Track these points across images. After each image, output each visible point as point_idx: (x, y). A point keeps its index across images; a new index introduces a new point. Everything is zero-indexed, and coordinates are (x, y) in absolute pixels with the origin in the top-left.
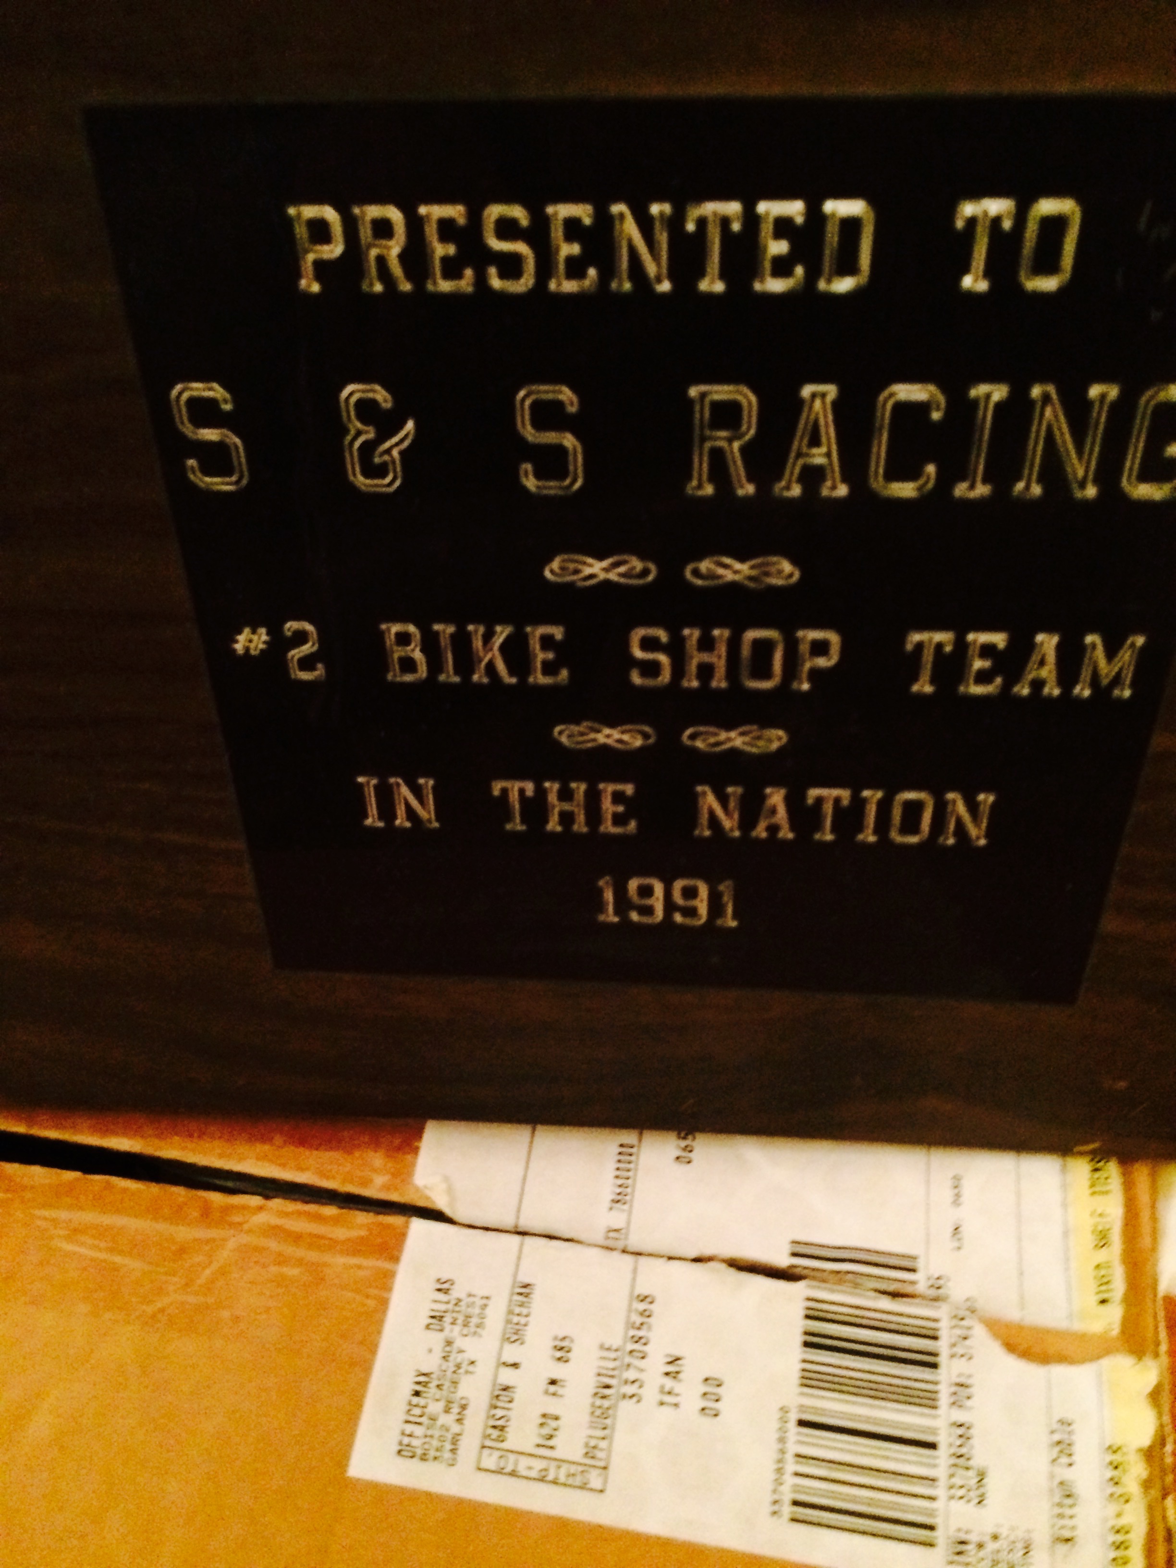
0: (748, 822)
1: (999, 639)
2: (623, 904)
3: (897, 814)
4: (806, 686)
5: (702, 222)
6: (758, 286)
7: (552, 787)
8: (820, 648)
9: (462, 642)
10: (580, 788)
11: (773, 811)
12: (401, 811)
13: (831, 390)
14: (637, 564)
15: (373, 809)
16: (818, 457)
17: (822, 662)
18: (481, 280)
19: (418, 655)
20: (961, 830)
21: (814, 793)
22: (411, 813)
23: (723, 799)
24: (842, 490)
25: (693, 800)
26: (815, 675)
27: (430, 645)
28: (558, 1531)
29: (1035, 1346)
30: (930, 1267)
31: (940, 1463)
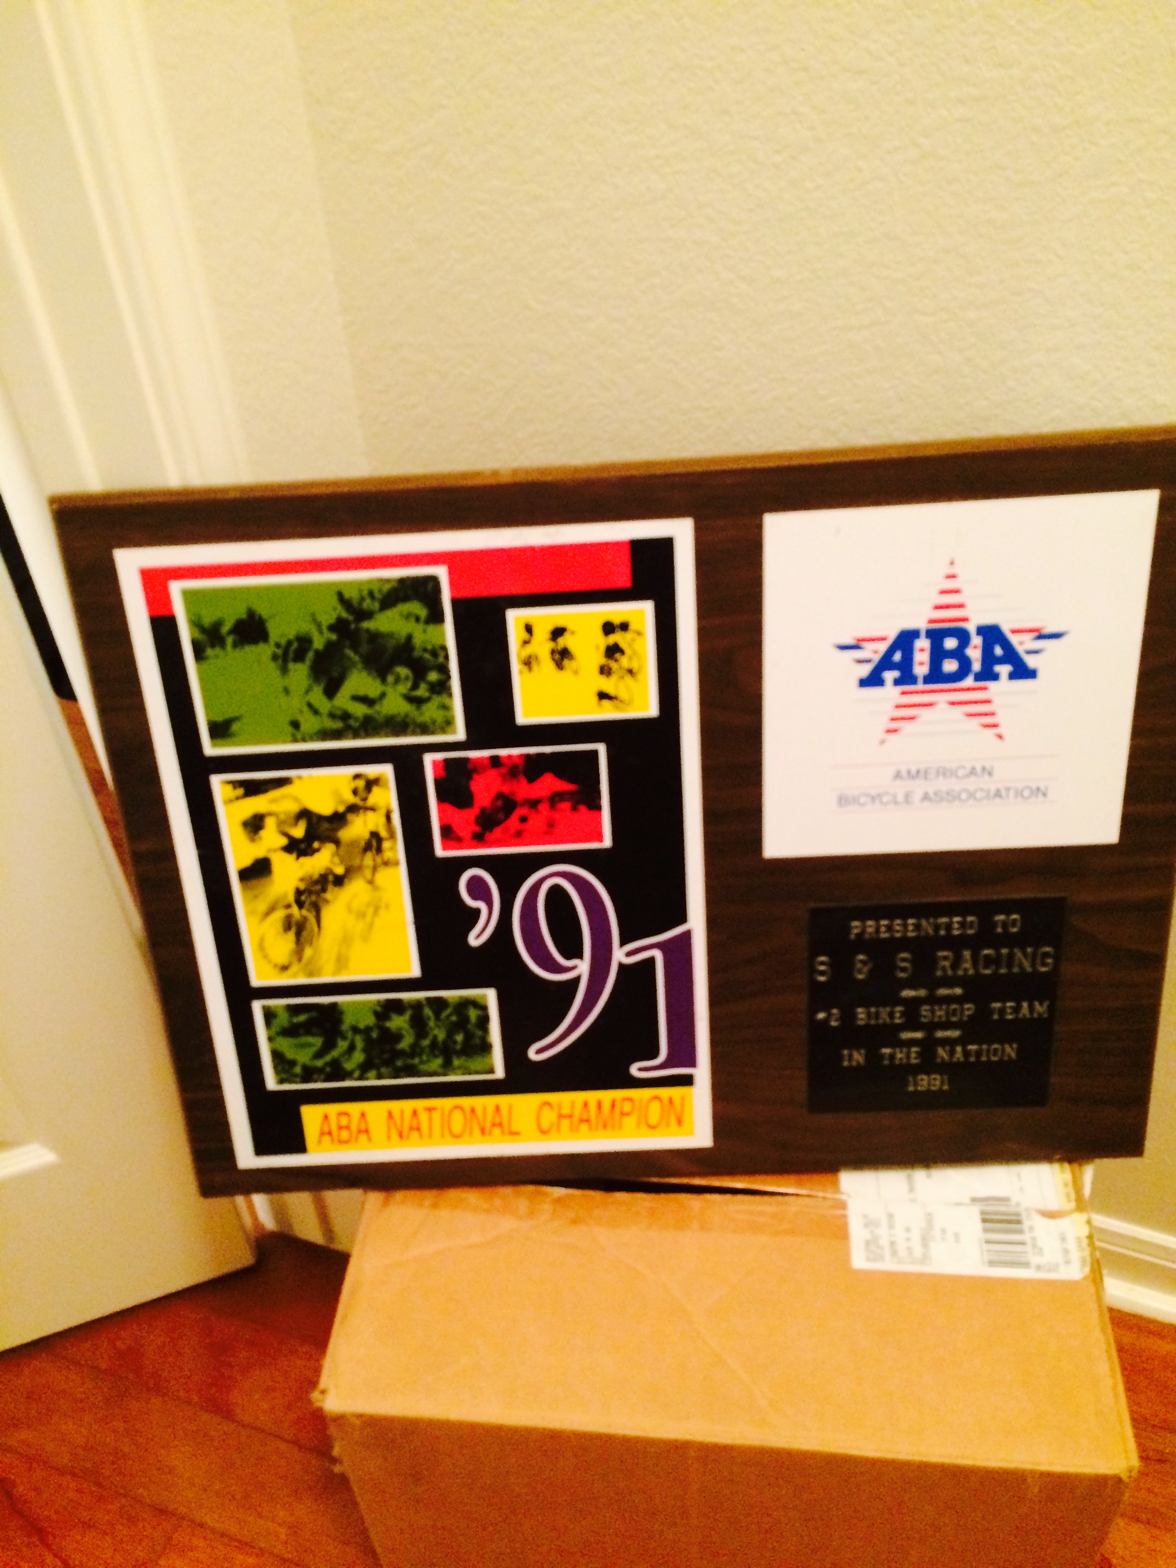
0: (951, 1057)
1: (1013, 1004)
2: (916, 1084)
3: (991, 1052)
4: (966, 1019)
5: (940, 922)
6: (953, 933)
8: (969, 1009)
9: (877, 1012)
10: (905, 1050)
11: (958, 1053)
12: (854, 1059)
13: (970, 952)
14: (924, 991)
15: (846, 1060)
16: (967, 965)
17: (970, 1013)
18: (891, 935)
19: (865, 1017)
20: (1009, 1055)
21: (969, 1047)
22: (857, 1061)
23: (944, 1050)
24: (973, 972)
25: (936, 1051)
26: (968, 1016)
27: (869, 1015)
28: (920, 1276)
29: (1051, 1215)
30: (1015, 1199)
31: (1028, 1248)
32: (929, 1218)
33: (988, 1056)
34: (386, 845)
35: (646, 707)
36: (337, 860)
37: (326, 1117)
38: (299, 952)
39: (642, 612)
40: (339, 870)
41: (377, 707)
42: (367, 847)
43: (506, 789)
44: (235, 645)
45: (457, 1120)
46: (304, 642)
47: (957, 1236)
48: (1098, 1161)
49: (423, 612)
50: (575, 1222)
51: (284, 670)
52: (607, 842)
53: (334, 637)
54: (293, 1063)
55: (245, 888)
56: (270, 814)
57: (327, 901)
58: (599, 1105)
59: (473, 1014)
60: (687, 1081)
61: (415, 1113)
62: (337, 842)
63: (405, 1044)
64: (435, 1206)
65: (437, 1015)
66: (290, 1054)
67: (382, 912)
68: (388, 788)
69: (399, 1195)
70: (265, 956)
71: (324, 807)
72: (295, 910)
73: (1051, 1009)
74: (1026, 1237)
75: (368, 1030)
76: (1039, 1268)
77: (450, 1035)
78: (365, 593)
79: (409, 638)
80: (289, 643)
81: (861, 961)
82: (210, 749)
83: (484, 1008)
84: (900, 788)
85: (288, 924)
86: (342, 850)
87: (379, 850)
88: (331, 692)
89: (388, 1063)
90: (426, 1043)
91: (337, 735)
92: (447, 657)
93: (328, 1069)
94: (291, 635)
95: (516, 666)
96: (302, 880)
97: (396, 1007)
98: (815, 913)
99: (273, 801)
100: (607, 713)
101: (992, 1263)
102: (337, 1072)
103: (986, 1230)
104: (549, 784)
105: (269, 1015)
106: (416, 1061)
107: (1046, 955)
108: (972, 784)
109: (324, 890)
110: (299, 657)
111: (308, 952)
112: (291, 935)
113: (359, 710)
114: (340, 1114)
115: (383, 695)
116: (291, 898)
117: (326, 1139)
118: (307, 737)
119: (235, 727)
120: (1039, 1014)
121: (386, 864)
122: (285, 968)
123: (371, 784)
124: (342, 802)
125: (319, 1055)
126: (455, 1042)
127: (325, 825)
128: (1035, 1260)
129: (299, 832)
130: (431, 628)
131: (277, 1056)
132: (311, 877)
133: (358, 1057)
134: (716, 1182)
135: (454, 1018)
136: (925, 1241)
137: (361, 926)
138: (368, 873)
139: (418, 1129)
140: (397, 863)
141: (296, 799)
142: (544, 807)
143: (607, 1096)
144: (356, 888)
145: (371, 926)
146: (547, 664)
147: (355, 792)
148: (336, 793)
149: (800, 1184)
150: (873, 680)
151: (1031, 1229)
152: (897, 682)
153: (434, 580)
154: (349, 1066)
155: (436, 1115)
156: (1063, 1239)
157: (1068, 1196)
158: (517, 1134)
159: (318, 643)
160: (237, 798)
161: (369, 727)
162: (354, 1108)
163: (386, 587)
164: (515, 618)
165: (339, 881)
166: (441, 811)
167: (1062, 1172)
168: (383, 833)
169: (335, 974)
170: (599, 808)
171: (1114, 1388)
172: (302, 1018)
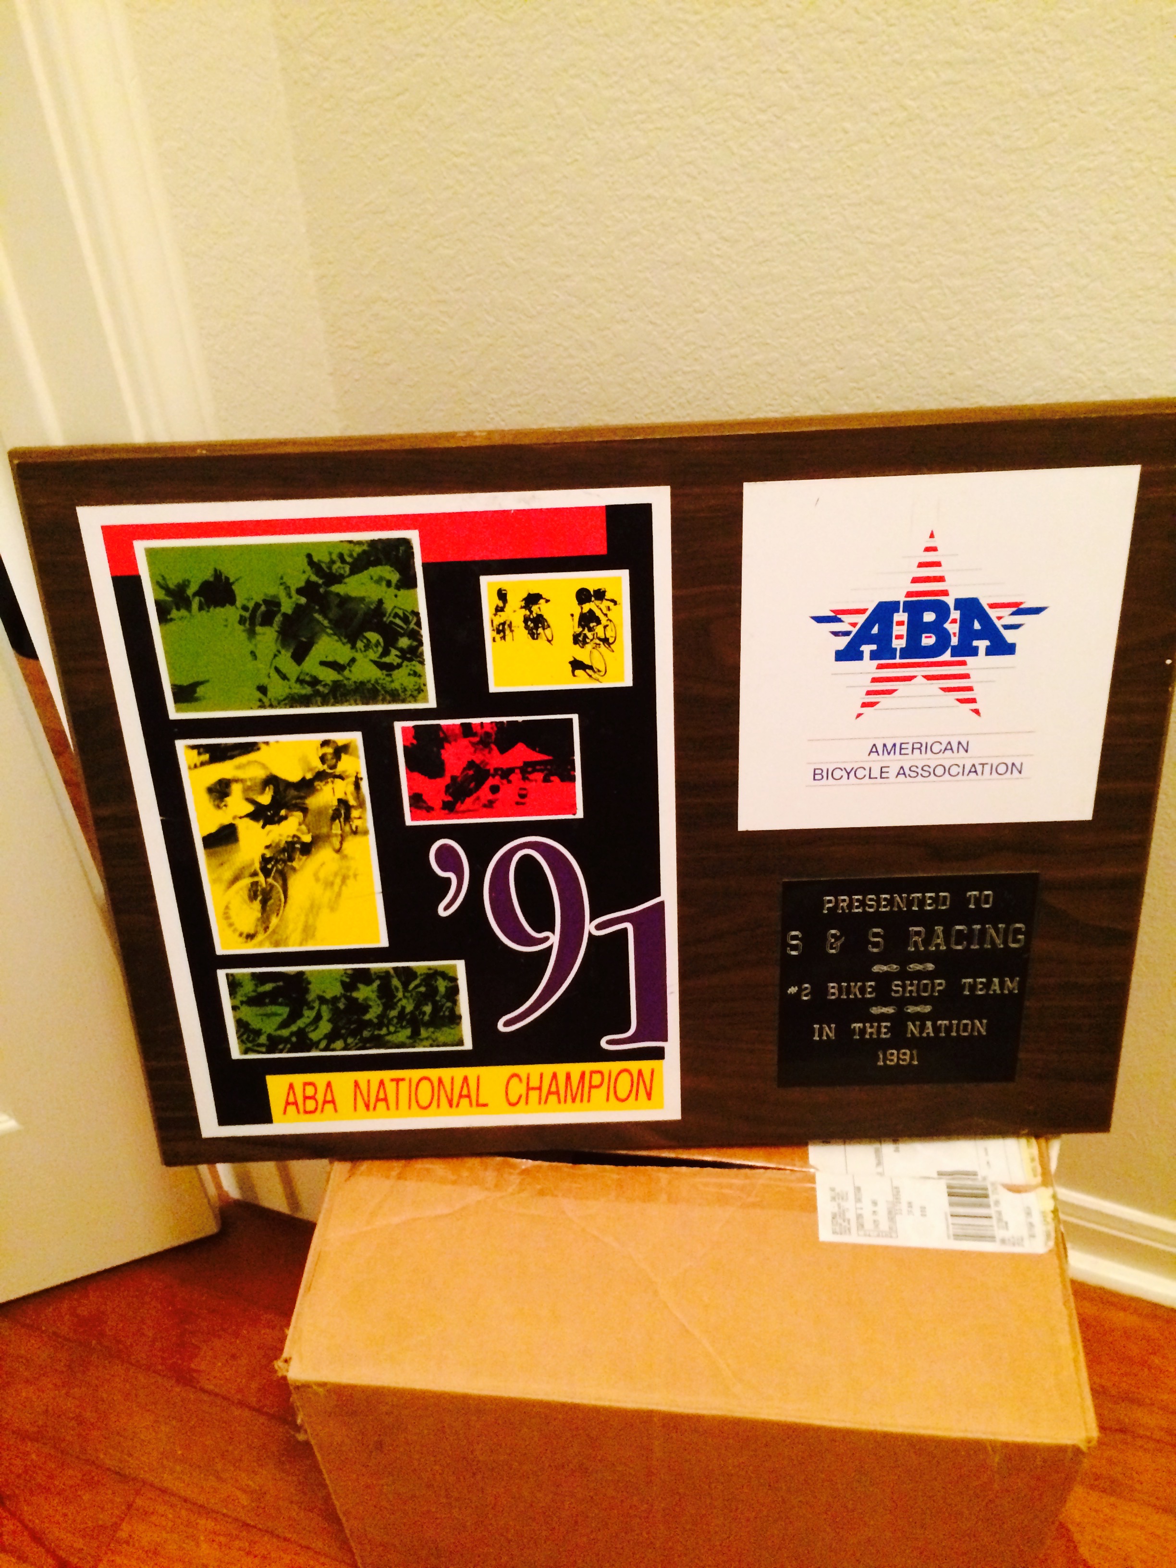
0: (921, 1032)
1: (984, 980)
2: (885, 1059)
3: (961, 1027)
4: (937, 994)
5: (913, 897)
6: (925, 908)
7: (868, 1025)
8: (940, 984)
9: (849, 987)
10: (876, 1024)
11: (928, 1028)
12: (825, 1034)
13: (941, 928)
14: (895, 966)
15: (817, 1034)
16: (939, 941)
17: (941, 988)
18: (864, 909)
19: (837, 992)
20: (979, 1031)
21: (939, 1022)
22: (827, 1035)
23: (915, 1026)
24: (945, 948)
25: (906, 1026)
26: (939, 991)
27: (840, 989)
28: (886, 1248)
29: (1015, 1189)
30: (982, 1173)
31: (994, 1221)
32: (896, 1192)
33: (958, 1031)
34: (355, 813)
35: (622, 678)
36: (304, 827)
37: (291, 1086)
38: (265, 920)
39: (619, 579)
40: (307, 839)
41: (346, 673)
42: (335, 816)
43: (478, 758)
44: (201, 608)
45: (425, 1090)
46: (272, 604)
47: (923, 1209)
48: (1064, 1136)
49: (395, 577)
50: (542, 1193)
51: (252, 633)
52: (580, 814)
53: (303, 600)
54: (258, 1033)
55: (209, 856)
56: (237, 781)
57: (294, 869)
58: (568, 1077)
59: (442, 985)
60: (658, 1054)
61: (382, 1083)
62: (305, 810)
63: (371, 1015)
64: (400, 1177)
65: (405, 985)
66: (256, 1024)
67: (350, 882)
68: (358, 757)
69: (365, 1166)
70: (231, 925)
71: (292, 774)
72: (261, 878)
73: (1021, 985)
74: (992, 1211)
75: (335, 999)
76: (1003, 1241)
77: (418, 1007)
78: (335, 557)
79: (380, 602)
80: (257, 606)
81: (833, 936)
82: (174, 713)
83: (454, 980)
84: (876, 763)
85: (254, 892)
86: (309, 817)
87: (348, 818)
88: (299, 657)
89: (354, 1034)
90: (393, 1013)
91: (305, 701)
92: (419, 624)
93: (294, 1039)
94: (259, 598)
95: (489, 633)
96: (267, 847)
97: (364, 977)
98: (787, 886)
99: (239, 767)
100: (582, 682)
101: (957, 1237)
102: (302, 1042)
103: (951, 1204)
104: (521, 754)
105: (234, 984)
106: (384, 1031)
107: (1018, 931)
108: (947, 759)
109: (291, 859)
110: (267, 621)
111: (274, 921)
112: (257, 905)
113: (328, 676)
114: (306, 1084)
115: (353, 660)
116: (257, 866)
117: (291, 1109)
118: (275, 703)
119: (200, 691)
120: (1011, 992)
121: (355, 832)
122: (250, 937)
123: (340, 751)
124: (310, 770)
125: (284, 1025)
126: (424, 1013)
127: (293, 793)
128: (1000, 1233)
129: (265, 799)
130: (402, 593)
131: (241, 1025)
132: (278, 844)
133: (325, 1027)
134: (685, 1155)
135: (422, 989)
136: (892, 1215)
137: (329, 894)
138: (336, 842)
139: (385, 1099)
140: (366, 833)
141: (264, 766)
142: (515, 777)
143: (576, 1069)
144: (324, 856)
145: (339, 894)
146: (520, 632)
147: (323, 759)
148: (304, 760)
149: (769, 1160)
150: (849, 654)
151: (997, 1203)
152: (874, 656)
153: (407, 542)
154: (314, 1036)
155: (404, 1086)
156: (1029, 1213)
157: (1034, 1170)
158: (485, 1105)
159: (287, 607)
160: (203, 764)
161: (338, 693)
162: (320, 1079)
163: (358, 549)
164: (488, 584)
165: (307, 849)
166: (409, 779)
167: (1029, 1145)
168: (352, 802)
169: (301, 944)
170: (573, 779)
171: (1075, 1361)
172: (268, 987)
